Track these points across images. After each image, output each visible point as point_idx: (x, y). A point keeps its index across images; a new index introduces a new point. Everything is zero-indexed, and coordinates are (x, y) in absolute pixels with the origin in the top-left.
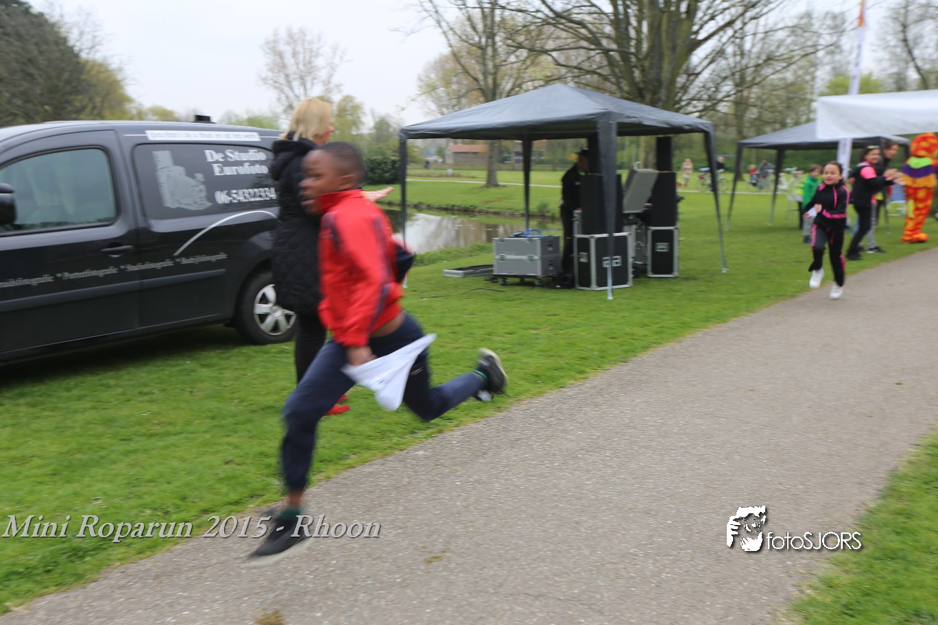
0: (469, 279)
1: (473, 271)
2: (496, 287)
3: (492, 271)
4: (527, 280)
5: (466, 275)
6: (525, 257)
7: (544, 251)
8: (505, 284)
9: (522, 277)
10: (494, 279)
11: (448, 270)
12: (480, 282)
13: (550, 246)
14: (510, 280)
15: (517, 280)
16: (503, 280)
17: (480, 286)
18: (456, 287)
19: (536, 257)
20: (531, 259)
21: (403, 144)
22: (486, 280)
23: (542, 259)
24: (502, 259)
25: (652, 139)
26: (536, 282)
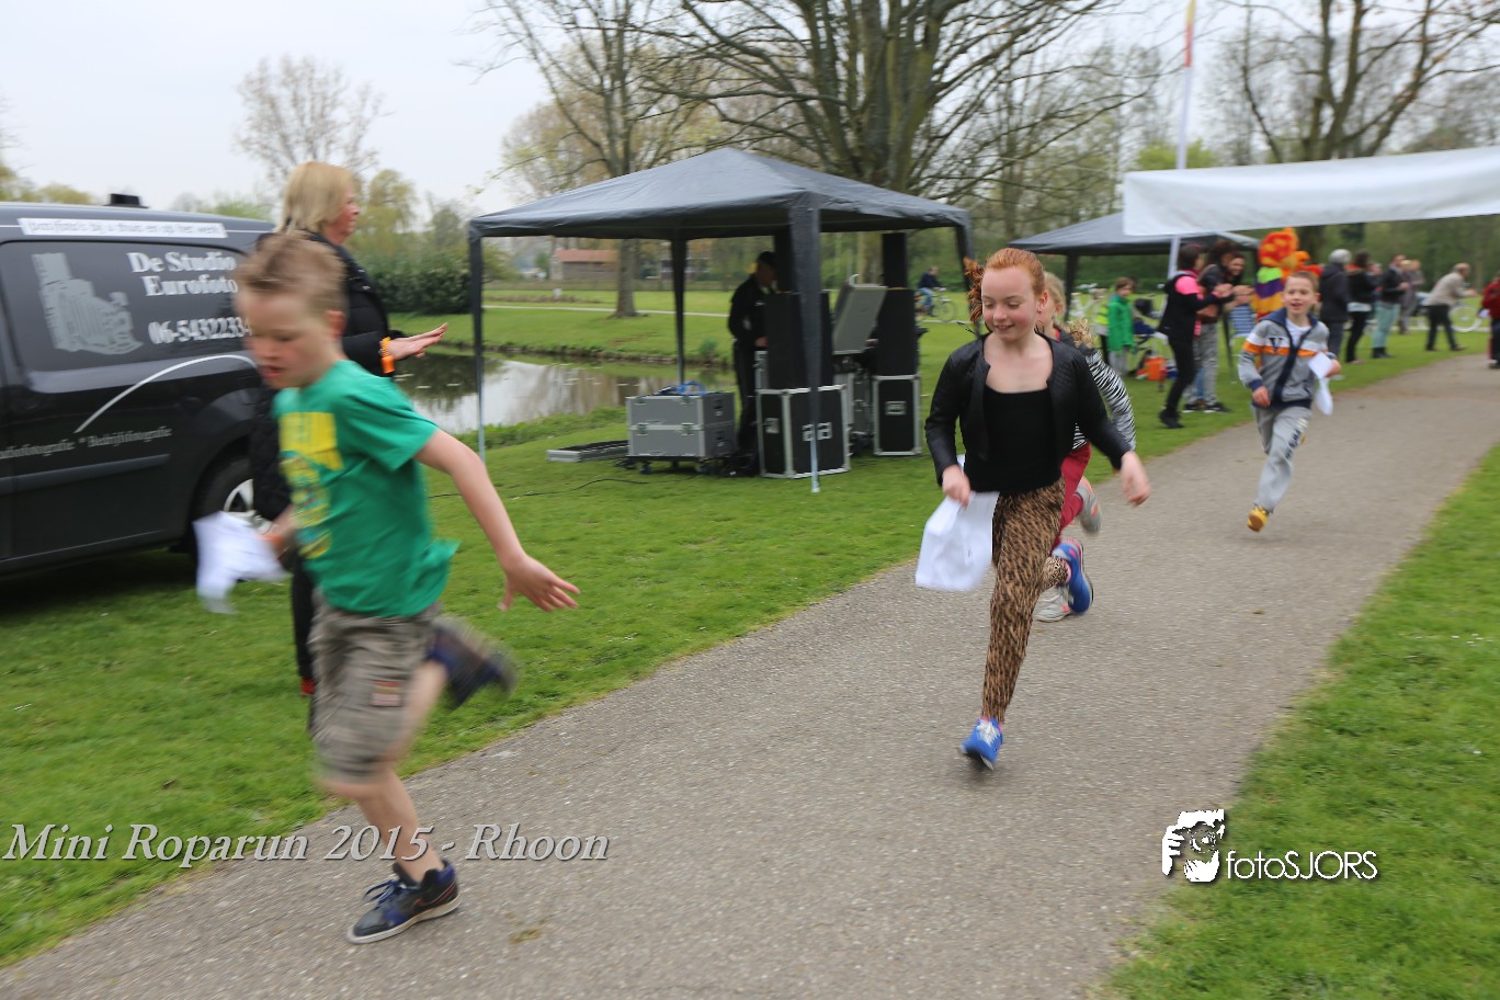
0: (588, 465)
1: (594, 452)
2: (633, 476)
3: (626, 451)
4: (682, 464)
5: (583, 458)
6: (678, 428)
7: (708, 417)
8: (647, 472)
9: (675, 460)
10: (630, 463)
11: (555, 451)
12: (607, 468)
13: (718, 408)
14: (654, 465)
15: (667, 464)
16: (645, 465)
17: (606, 475)
18: (567, 477)
19: (697, 427)
20: (689, 430)
21: (475, 246)
22: (618, 465)
23: (707, 430)
24: (642, 430)
25: (875, 238)
26: (698, 467)
